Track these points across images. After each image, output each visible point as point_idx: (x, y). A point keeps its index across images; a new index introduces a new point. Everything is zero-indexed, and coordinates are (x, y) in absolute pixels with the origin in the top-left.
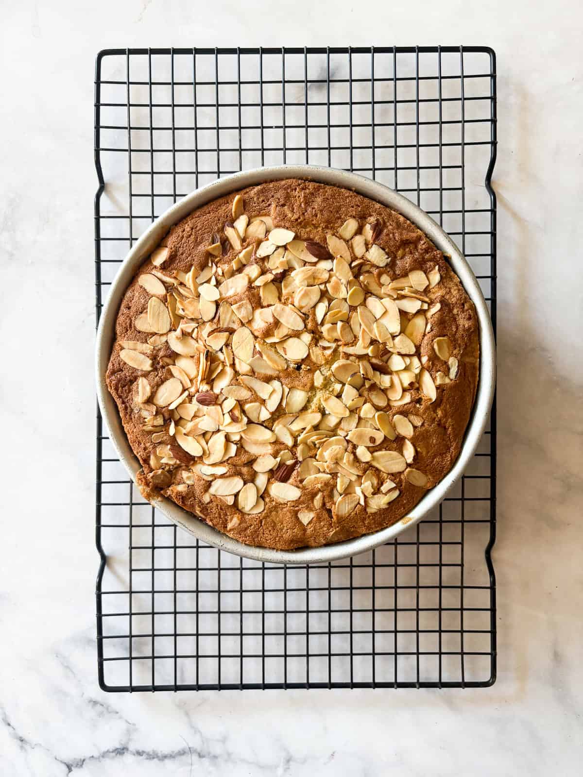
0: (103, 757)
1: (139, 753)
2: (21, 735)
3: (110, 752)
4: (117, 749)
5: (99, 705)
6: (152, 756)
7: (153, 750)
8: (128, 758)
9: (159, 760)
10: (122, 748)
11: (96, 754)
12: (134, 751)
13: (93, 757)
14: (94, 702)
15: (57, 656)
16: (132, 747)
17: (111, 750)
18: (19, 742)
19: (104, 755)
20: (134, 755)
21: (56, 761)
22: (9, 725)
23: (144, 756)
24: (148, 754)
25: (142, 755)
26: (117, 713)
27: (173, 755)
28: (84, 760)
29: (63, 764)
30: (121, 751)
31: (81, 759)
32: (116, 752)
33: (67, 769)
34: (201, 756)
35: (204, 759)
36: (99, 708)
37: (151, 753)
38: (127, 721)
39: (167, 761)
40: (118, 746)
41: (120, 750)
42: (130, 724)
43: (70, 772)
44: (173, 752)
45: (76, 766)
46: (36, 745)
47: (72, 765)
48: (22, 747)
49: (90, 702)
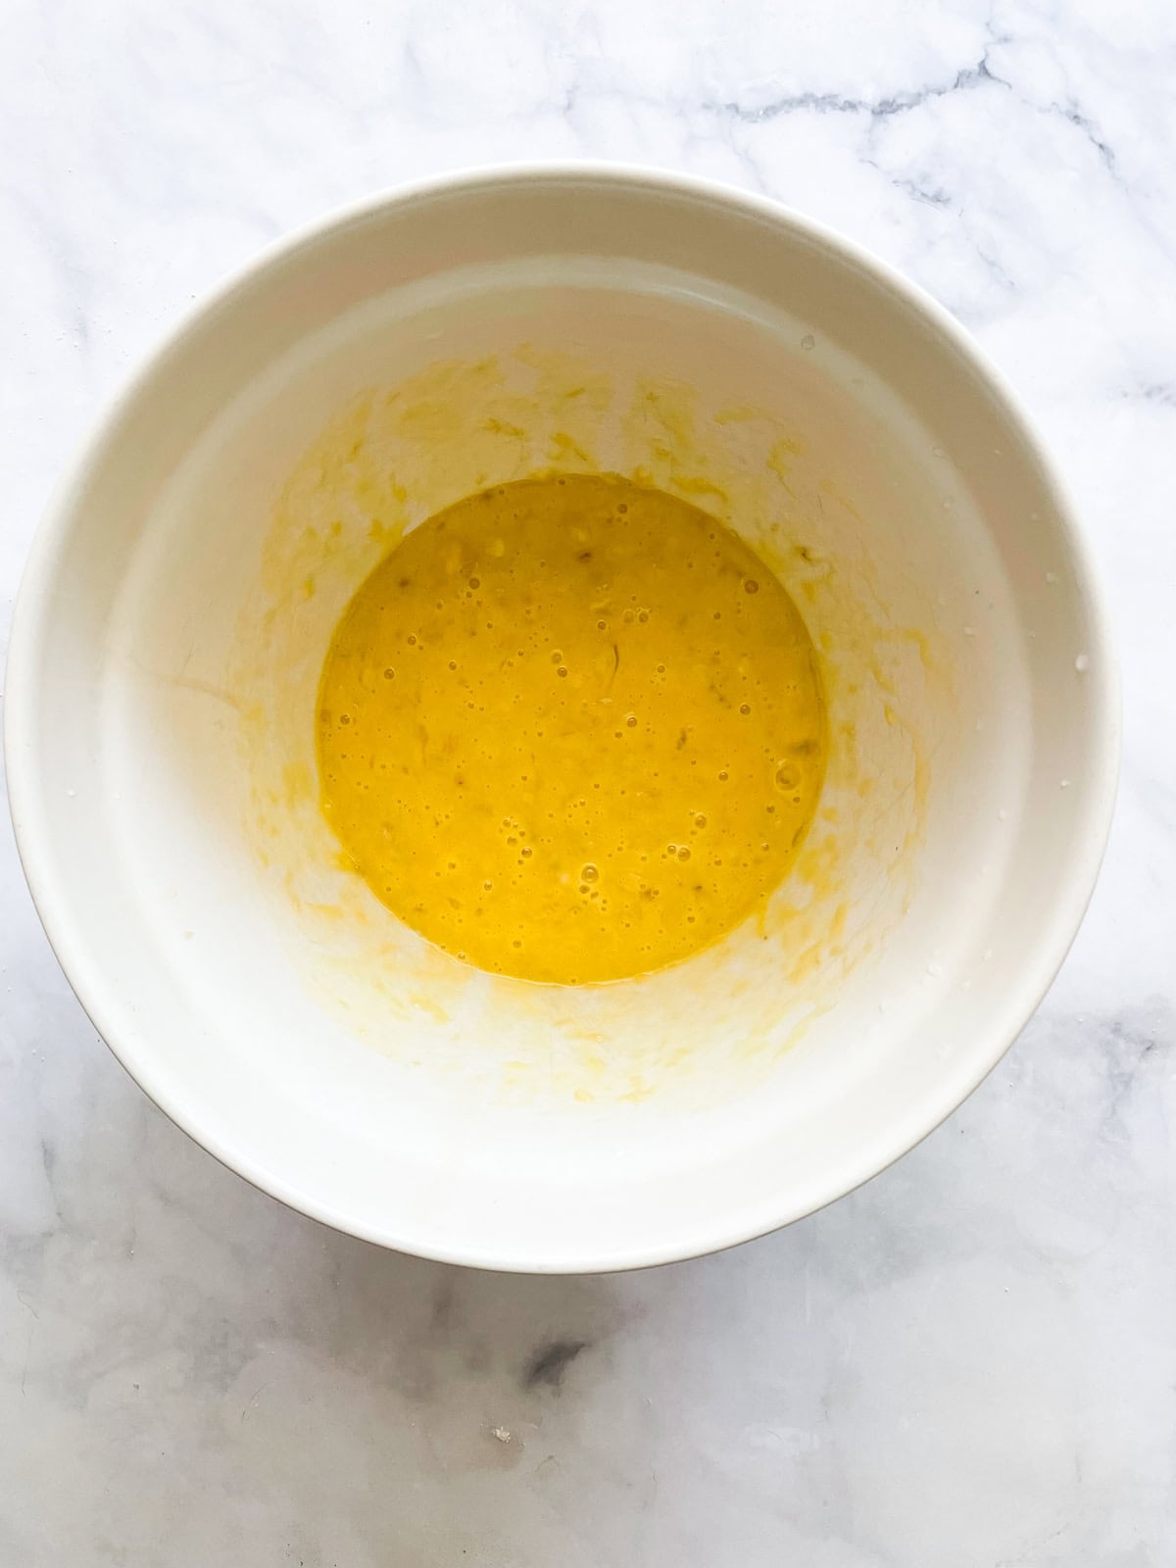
0: (920, 95)
1: (852, 106)
2: (1079, 127)
3: (905, 105)
4: (893, 112)
5: (930, 194)
6: (826, 102)
7: (824, 113)
8: (870, 95)
9: (812, 96)
10: (884, 115)
11: (933, 97)
12: (861, 110)
13: (940, 94)
14: (939, 201)
15: (1012, 284)
16: (864, 117)
17: (905, 109)
18: (1079, 112)
19: (917, 99)
20: (860, 103)
21: (1008, 81)
22: (1101, 146)
23: (841, 101)
24: (834, 105)
25: (846, 102)
26: (895, 182)
27: (787, 107)
28: (956, 86)
29: (996, 75)
30: (886, 108)
31: (962, 87)
32: (894, 106)
33: (989, 66)
34: (735, 108)
35: (729, 102)
36: (930, 190)
37: (828, 108)
38: (874, 165)
39: (798, 93)
40: (891, 117)
41: (888, 109)
42: (871, 162)
43: (983, 62)
44: (787, 112)
45: (970, 73)
46: (1049, 110)
47: (979, 74)
48: (1076, 105)
49: (948, 200)
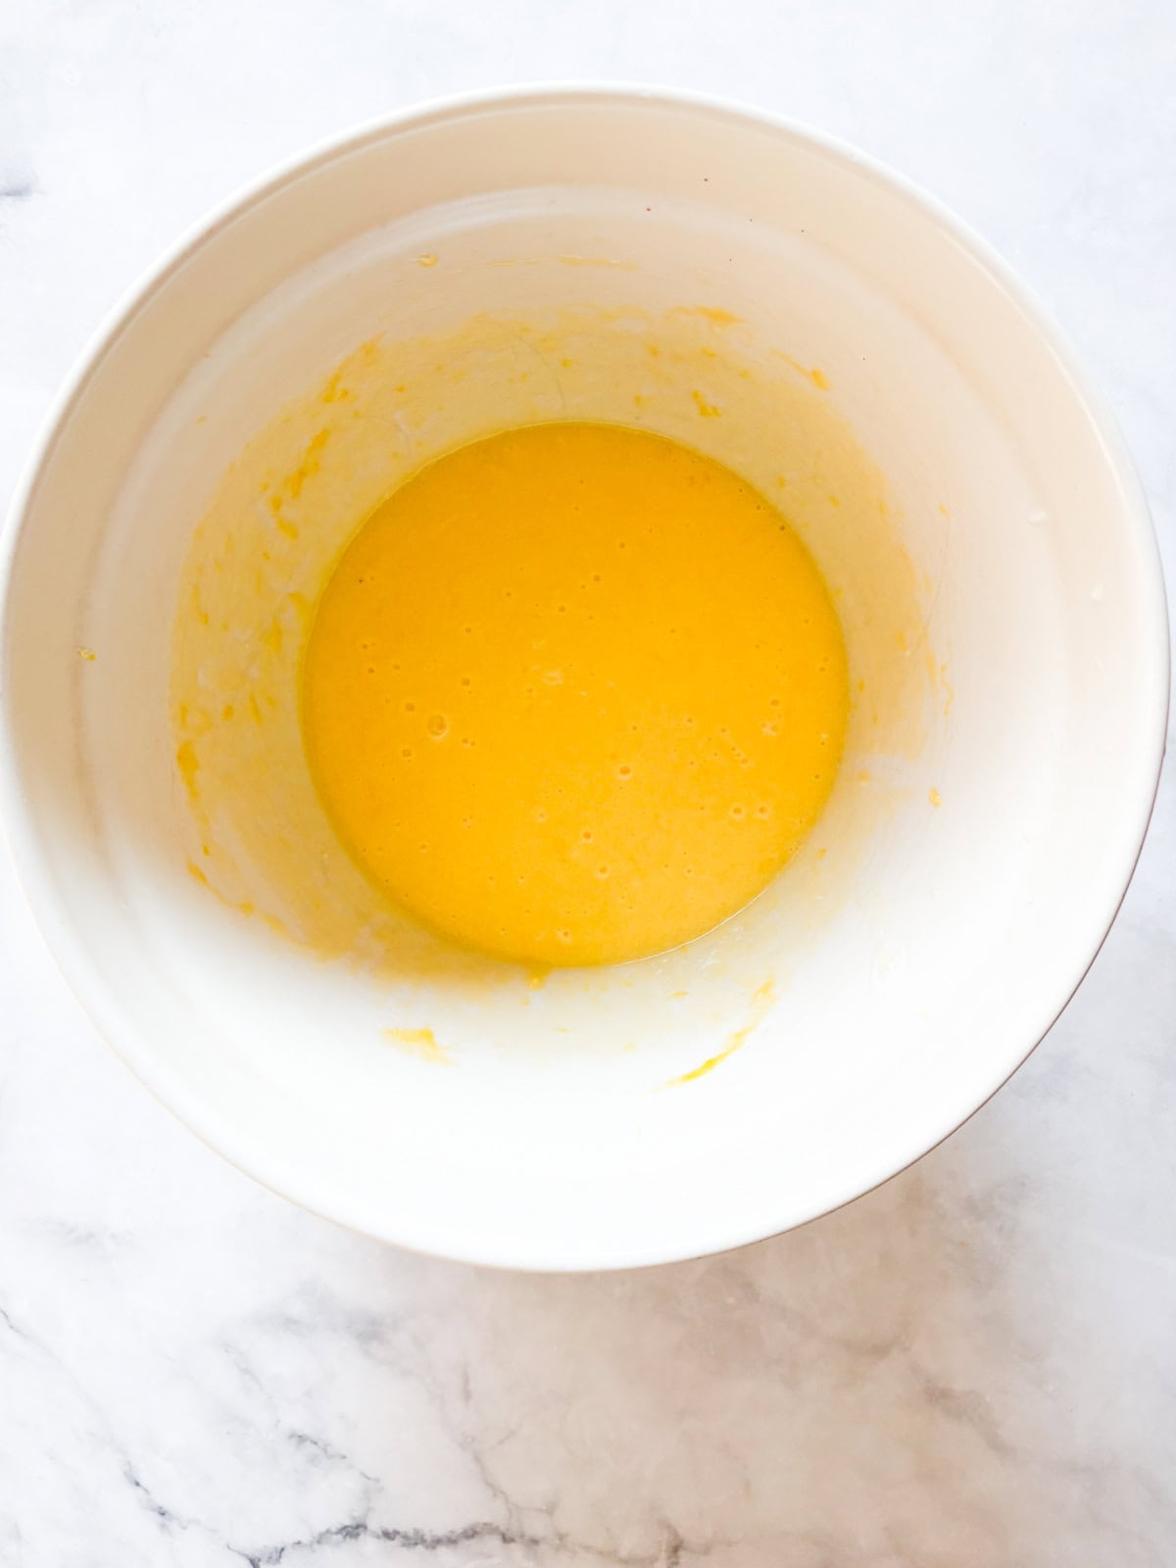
0: (319, 1542)
1: (388, 1535)
2: (159, 1504)
3: (332, 1533)
4: (345, 1527)
5: (308, 1443)
6: (413, 1540)
7: (415, 1529)
8: (368, 1544)
9: (427, 1547)
10: (355, 1524)
11: (305, 1539)
12: (380, 1533)
13: (299, 1543)
14: (300, 1436)
15: (226, 1351)
16: (375, 1524)
17: (334, 1530)
18: (160, 1519)
19: (321, 1539)
20: (378, 1537)
21: (230, 1552)
22: (138, 1484)
23: (398, 1540)
24: (406, 1537)
25: (393, 1539)
26: (344, 1457)
27: (454, 1538)
28: (283, 1549)
29: (243, 1559)
30: (353, 1531)
31: (276, 1548)
32: (344, 1533)
34: (506, 1539)
35: (512, 1545)
36: (309, 1448)
37: (411, 1534)
38: (365, 1475)
39: (442, 1550)
40: (348, 1522)
41: (350, 1529)
42: (368, 1478)
44: (452, 1532)
45: (268, 1561)
46: (189, 1521)
47: (259, 1560)
48: (163, 1526)
49: (291, 1436)
